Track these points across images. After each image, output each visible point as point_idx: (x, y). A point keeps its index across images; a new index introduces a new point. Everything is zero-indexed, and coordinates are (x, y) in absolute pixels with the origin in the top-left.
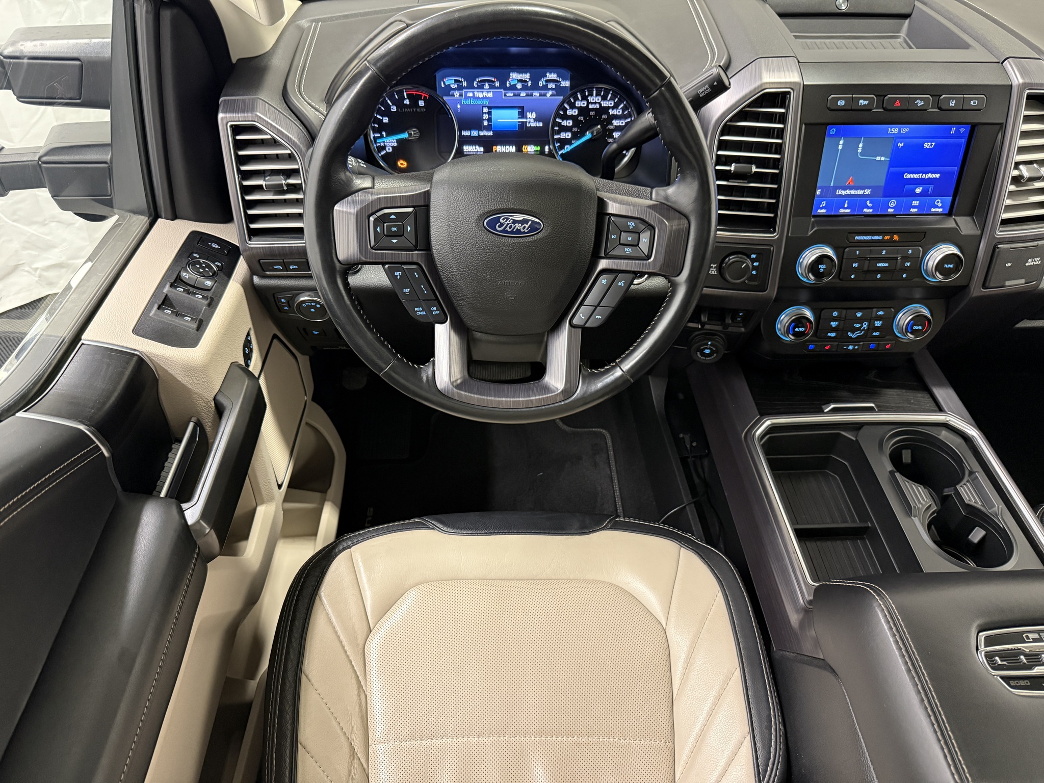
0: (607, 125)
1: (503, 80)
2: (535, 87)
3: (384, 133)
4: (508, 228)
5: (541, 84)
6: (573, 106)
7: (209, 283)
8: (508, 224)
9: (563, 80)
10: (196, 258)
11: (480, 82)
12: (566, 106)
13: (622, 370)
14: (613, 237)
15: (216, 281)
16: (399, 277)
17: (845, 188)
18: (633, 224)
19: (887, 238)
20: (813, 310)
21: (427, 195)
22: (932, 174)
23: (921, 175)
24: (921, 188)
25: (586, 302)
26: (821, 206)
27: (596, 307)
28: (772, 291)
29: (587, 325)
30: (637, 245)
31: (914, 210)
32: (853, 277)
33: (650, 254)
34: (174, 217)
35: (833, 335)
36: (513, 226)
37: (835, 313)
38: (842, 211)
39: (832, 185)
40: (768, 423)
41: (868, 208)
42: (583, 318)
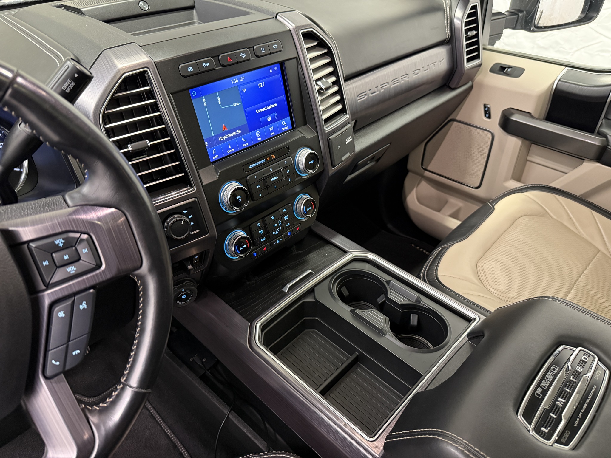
13: (132, 387)
14: (44, 263)
17: (223, 135)
18: (62, 241)
19: (268, 159)
20: (244, 230)
22: (272, 105)
23: (266, 107)
24: (270, 117)
25: (52, 345)
26: (213, 153)
27: (67, 343)
29: (67, 369)
30: (80, 259)
31: (272, 134)
32: (260, 195)
33: (98, 262)
35: (264, 239)
37: (258, 224)
38: (229, 151)
39: (213, 135)
40: (258, 325)
41: (245, 143)
42: (58, 363)
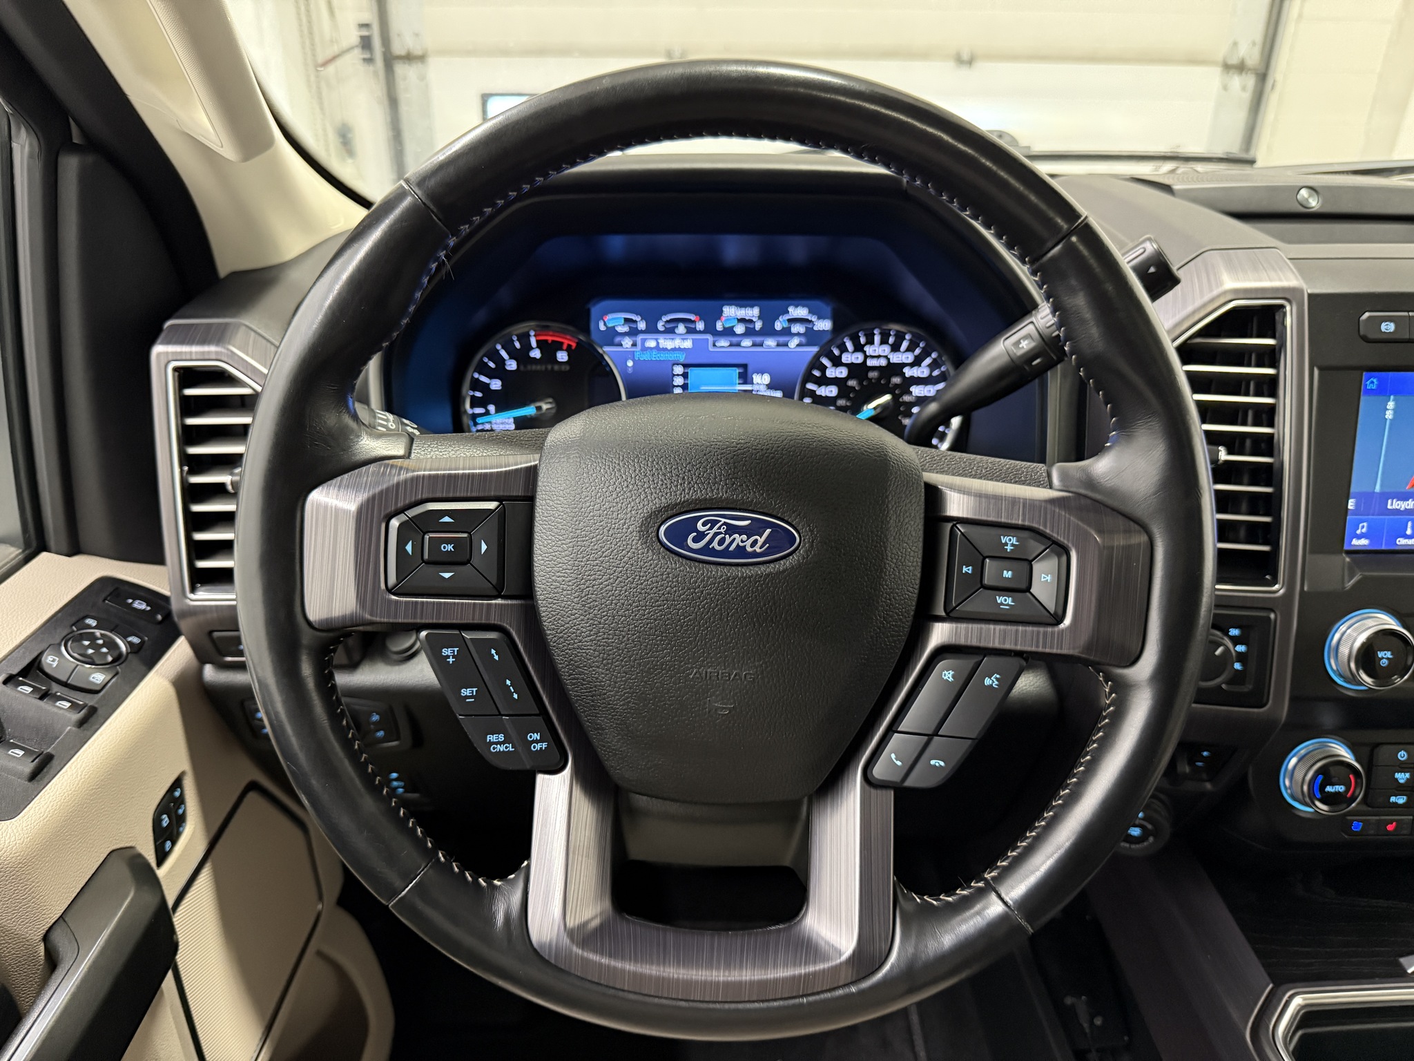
0: (901, 395)
1: (711, 319)
2: (768, 331)
3: (492, 408)
4: (715, 544)
5: (778, 326)
6: (837, 362)
7: (98, 678)
8: (716, 534)
9: (819, 318)
10: (89, 627)
11: (667, 322)
12: (825, 361)
13: (1005, 903)
14: (965, 569)
15: (117, 674)
16: (451, 660)
17: (1404, 497)
18: (1014, 541)
21: (531, 474)
25: (906, 724)
26: (1358, 532)
27: (930, 737)
28: (1279, 706)
29: (908, 783)
30: (1028, 589)
33: (1060, 612)
34: (74, 548)
35: (1401, 800)
36: (728, 540)
37: (1402, 753)
38: (1402, 542)
39: (1378, 488)
40: (1298, 1002)
42: (899, 763)
